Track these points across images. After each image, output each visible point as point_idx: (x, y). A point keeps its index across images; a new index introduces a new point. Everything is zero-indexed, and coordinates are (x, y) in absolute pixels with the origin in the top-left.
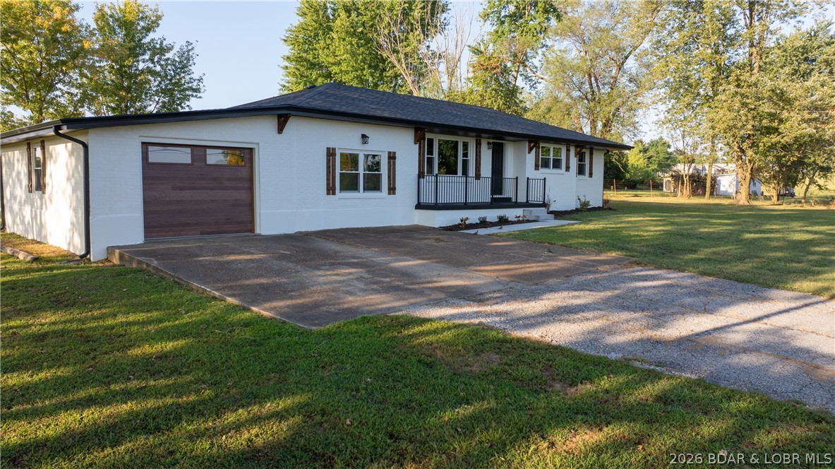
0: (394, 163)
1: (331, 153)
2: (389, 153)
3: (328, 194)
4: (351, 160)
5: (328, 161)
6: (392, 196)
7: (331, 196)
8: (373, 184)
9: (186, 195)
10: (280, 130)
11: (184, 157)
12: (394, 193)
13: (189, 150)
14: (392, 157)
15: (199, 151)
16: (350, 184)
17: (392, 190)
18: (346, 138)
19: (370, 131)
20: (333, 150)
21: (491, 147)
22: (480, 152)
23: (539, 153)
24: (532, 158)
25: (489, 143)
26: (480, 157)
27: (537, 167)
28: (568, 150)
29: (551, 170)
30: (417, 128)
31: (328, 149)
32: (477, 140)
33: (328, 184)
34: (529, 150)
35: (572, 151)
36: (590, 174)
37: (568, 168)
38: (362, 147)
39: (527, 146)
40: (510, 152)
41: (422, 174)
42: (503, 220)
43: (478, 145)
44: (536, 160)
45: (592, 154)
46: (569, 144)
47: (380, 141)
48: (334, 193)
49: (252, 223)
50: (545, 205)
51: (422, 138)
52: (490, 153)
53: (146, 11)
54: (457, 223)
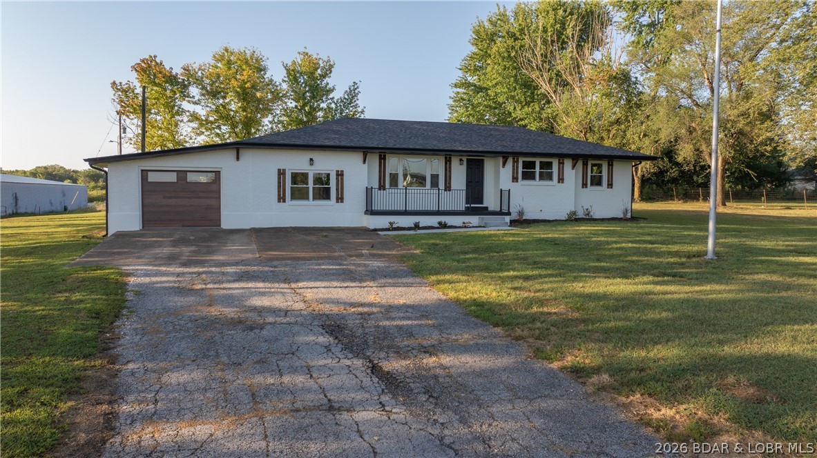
0: (342, 179)
1: (281, 173)
2: (337, 171)
3: (279, 201)
4: (299, 178)
5: (279, 178)
6: (340, 204)
7: (282, 204)
8: (324, 194)
9: (173, 202)
10: (238, 159)
11: (172, 178)
12: (342, 202)
13: (175, 173)
14: (340, 174)
15: (182, 174)
16: (300, 194)
17: (340, 199)
18: (296, 162)
19: (316, 155)
20: (284, 170)
21: (465, 163)
22: (450, 168)
23: (517, 167)
24: (506, 172)
25: (461, 160)
26: (450, 171)
27: (515, 179)
28: (561, 163)
29: (537, 182)
30: (365, 151)
31: (279, 170)
32: (446, 158)
33: (279, 195)
34: (504, 165)
35: (568, 164)
36: (608, 185)
37: (561, 180)
38: (312, 168)
39: (501, 160)
40: (489, 167)
41: (382, 187)
42: (443, 226)
43: (448, 161)
44: (513, 173)
45: (612, 165)
46: (562, 157)
47: (326, 163)
48: (284, 201)
49: (220, 220)
50: (509, 214)
51: (382, 159)
52: (464, 168)
53: (321, 62)
54: (387, 226)
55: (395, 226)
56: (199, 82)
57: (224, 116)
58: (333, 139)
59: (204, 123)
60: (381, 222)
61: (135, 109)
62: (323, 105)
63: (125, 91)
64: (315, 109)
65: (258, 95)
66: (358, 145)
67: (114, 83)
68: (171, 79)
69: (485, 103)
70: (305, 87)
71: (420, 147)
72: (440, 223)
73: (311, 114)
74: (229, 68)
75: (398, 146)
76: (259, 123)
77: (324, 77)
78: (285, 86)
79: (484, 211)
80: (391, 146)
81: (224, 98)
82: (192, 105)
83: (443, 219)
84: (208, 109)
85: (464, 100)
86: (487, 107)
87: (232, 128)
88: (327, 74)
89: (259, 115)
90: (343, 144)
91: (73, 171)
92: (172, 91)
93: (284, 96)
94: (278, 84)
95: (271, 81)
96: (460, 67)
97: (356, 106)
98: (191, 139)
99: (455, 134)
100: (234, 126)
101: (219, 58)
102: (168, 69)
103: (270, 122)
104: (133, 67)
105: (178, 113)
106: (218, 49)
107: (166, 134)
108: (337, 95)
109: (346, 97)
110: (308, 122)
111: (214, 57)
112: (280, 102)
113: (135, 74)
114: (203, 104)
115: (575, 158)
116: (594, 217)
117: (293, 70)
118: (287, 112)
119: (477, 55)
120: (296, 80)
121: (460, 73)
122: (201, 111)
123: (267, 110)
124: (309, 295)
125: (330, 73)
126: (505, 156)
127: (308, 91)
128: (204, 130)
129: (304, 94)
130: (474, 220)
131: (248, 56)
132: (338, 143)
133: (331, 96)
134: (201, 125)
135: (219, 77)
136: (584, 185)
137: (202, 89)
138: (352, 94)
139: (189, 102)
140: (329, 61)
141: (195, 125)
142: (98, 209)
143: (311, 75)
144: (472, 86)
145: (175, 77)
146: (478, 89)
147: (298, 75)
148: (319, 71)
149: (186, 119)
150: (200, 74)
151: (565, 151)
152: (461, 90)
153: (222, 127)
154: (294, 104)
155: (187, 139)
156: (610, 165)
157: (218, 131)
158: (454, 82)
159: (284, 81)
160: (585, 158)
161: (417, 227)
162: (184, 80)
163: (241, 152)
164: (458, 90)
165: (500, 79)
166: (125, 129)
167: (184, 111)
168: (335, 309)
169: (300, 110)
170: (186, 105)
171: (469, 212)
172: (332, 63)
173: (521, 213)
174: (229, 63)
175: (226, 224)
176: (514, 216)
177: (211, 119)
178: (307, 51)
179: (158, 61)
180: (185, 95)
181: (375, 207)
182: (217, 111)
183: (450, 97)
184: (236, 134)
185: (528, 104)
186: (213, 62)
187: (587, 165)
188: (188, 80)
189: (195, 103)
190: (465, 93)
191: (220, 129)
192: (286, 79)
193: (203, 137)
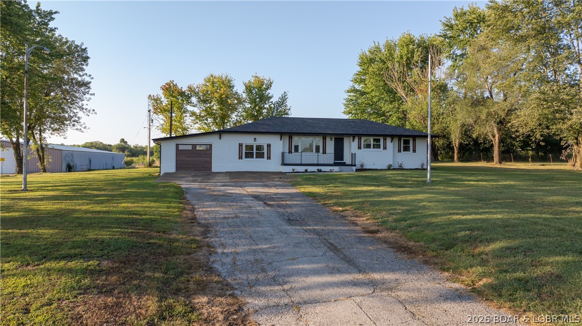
0: (270, 148)
1: (241, 145)
2: (268, 144)
3: (239, 159)
4: (249, 147)
5: (239, 148)
8: (260, 155)
9: (190, 159)
10: (220, 139)
11: (190, 148)
12: (270, 159)
13: (191, 146)
14: (269, 146)
15: (194, 146)
16: (249, 155)
17: (269, 158)
18: (248, 140)
19: (257, 137)
20: (242, 144)
21: (333, 140)
22: (325, 142)
23: (361, 142)
24: (355, 144)
25: (331, 138)
26: (325, 144)
27: (360, 148)
28: (385, 140)
29: (372, 149)
30: (281, 134)
31: (240, 144)
32: (323, 137)
33: (239, 156)
34: (353, 141)
35: (389, 140)
36: (413, 151)
37: (385, 148)
38: (255, 143)
39: (352, 138)
40: (347, 142)
41: (290, 152)
42: (320, 171)
43: (324, 139)
44: (359, 145)
45: (415, 140)
46: (385, 136)
47: (263, 140)
48: (242, 159)
49: (211, 168)
50: (355, 165)
51: (290, 138)
52: (333, 142)
53: (265, 81)
54: (291, 171)
55: (295, 171)
56: (197, 94)
57: (210, 113)
58: (266, 128)
59: (198, 117)
60: (288, 169)
61: (161, 110)
62: (266, 106)
63: (156, 100)
64: (261, 108)
65: (229, 102)
66: (277, 131)
67: (150, 96)
68: (182, 94)
69: (366, 102)
70: (256, 96)
71: (309, 132)
72: (318, 170)
73: (260, 112)
74: (213, 86)
75: (298, 132)
76: (229, 116)
77: (267, 89)
78: (244, 95)
79: (344, 164)
80: (294, 131)
81: (210, 103)
82: (192, 107)
83: (320, 168)
84: (201, 109)
85: (353, 100)
86: (367, 105)
87: (214, 120)
88: (269, 88)
89: (230, 112)
90: (270, 131)
91: (108, 145)
92: (182, 100)
93: (244, 101)
94: (240, 94)
95: (236, 93)
96: (351, 80)
97: (286, 106)
98: (191, 126)
99: (330, 125)
100: (215, 119)
101: (208, 80)
102: (180, 88)
103: (236, 116)
104: (161, 87)
105: (185, 112)
106: (207, 75)
107: (178, 124)
108: (275, 100)
109: (280, 101)
110: (257, 116)
111: (205, 80)
112: (241, 105)
113: (162, 91)
114: (198, 106)
115: (392, 137)
116: (404, 168)
117: (249, 86)
118: (245, 110)
119: (361, 72)
120: (251, 91)
121: (352, 84)
122: (197, 110)
123: (234, 109)
124: (249, 190)
125: (271, 87)
126: (354, 136)
127: (258, 98)
128: (198, 121)
129: (255, 100)
130: (336, 168)
131: (224, 79)
132: (268, 131)
133: (271, 101)
134: (197, 118)
135: (207, 91)
136: (399, 151)
137: (198, 98)
138: (284, 99)
139: (190, 105)
140: (270, 80)
141: (193, 118)
142: (136, 167)
143: (260, 88)
144: (358, 91)
145: (184, 93)
146: (363, 94)
147: (252, 89)
148: (264, 86)
149: (188, 115)
150: (197, 90)
151: (386, 133)
152: (352, 94)
153: (209, 119)
154: (249, 106)
155: (189, 127)
156: (414, 140)
157: (206, 121)
158: (347, 89)
159: (244, 92)
160: (399, 137)
161: (306, 171)
162: (188, 94)
163: (222, 135)
164: (350, 94)
165: (374, 88)
166: (152, 120)
167: (187, 111)
168: (257, 194)
169: (253, 109)
170: (189, 108)
171: (335, 164)
172: (271, 81)
173: (362, 166)
174: (213, 83)
175: (214, 170)
176: (358, 167)
177: (202, 114)
178: (257, 75)
179: (175, 84)
180: (189, 103)
181: (286, 162)
182: (206, 110)
183: (344, 99)
184: (216, 124)
185: (391, 102)
186: (204, 83)
187: (401, 140)
188: (191, 93)
189: (194, 106)
190: (354, 96)
191: (207, 120)
192: (245, 91)
193: (197, 125)
